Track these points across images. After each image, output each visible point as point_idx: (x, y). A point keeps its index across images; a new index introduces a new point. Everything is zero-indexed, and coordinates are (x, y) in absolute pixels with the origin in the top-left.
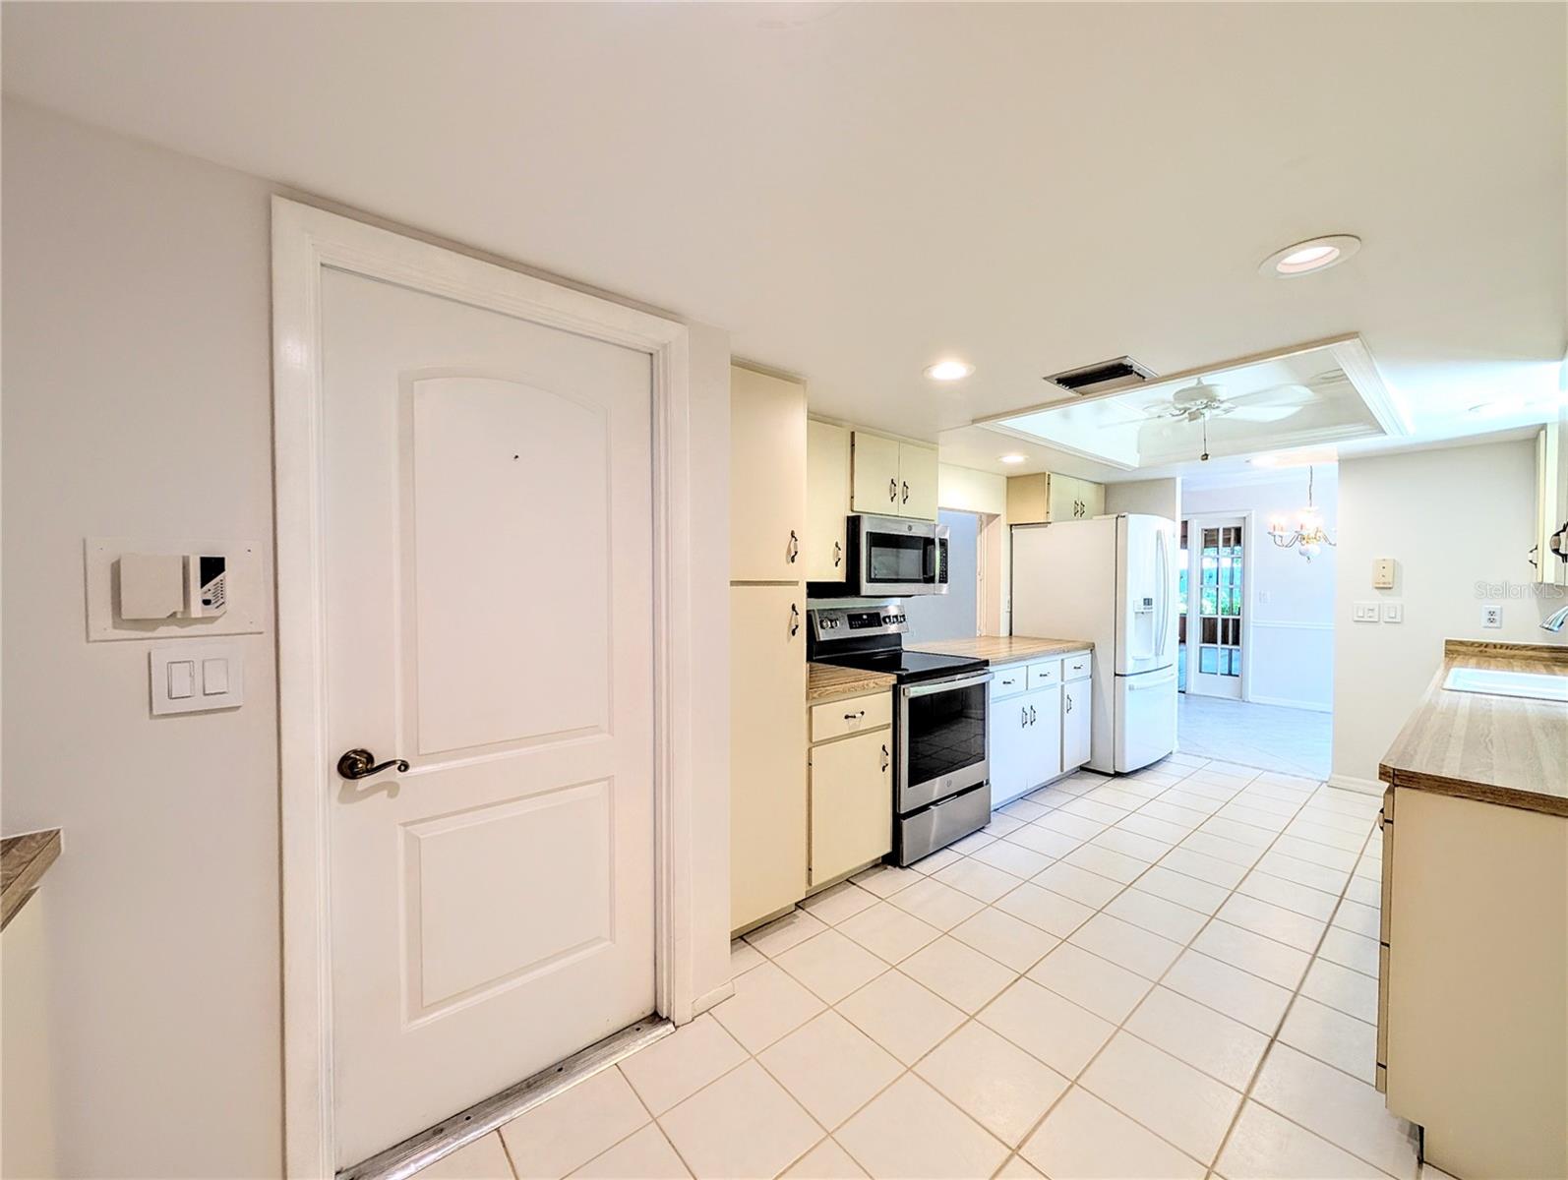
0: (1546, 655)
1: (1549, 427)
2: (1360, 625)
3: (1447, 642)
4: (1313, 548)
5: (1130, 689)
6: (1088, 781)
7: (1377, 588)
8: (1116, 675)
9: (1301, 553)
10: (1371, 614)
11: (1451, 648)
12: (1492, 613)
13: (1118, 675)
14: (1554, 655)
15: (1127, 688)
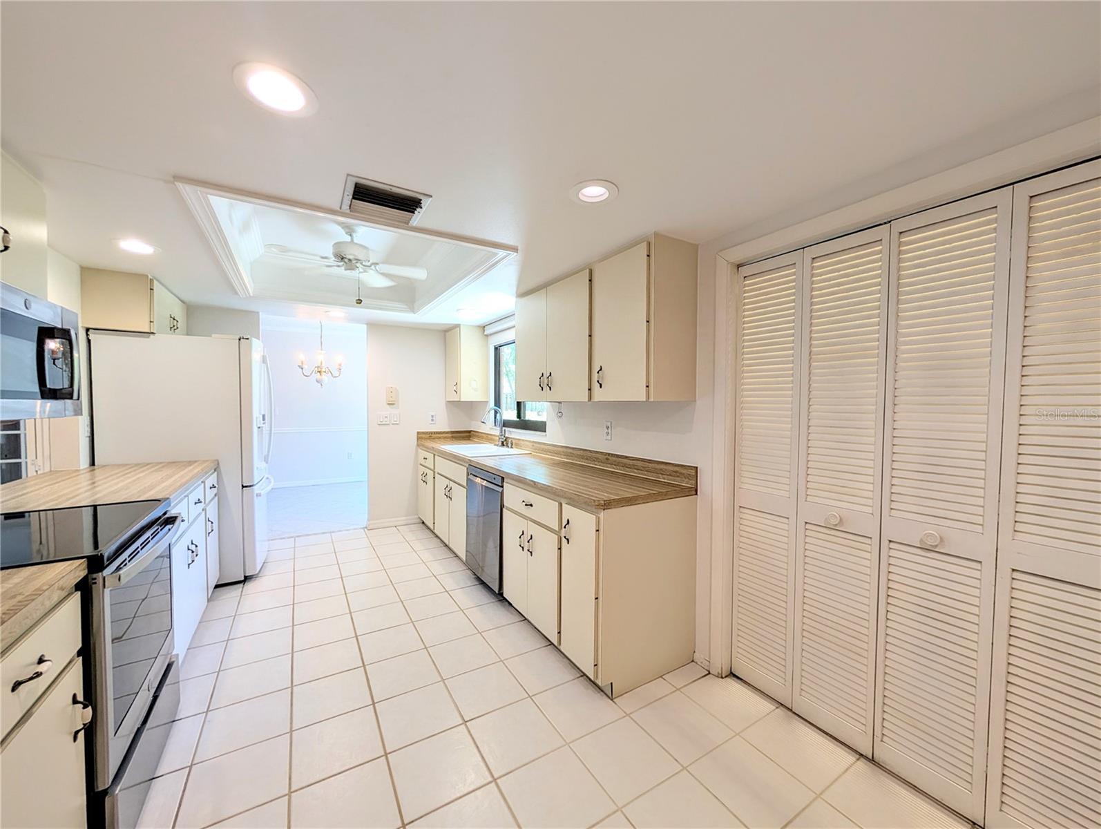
0: (450, 435)
1: (462, 326)
2: (382, 427)
3: (418, 433)
4: (325, 378)
5: (257, 495)
6: (228, 595)
7: (389, 404)
8: (243, 487)
9: (317, 381)
10: (386, 419)
11: (420, 436)
12: (432, 416)
13: (246, 487)
14: (453, 435)
15: (255, 495)
